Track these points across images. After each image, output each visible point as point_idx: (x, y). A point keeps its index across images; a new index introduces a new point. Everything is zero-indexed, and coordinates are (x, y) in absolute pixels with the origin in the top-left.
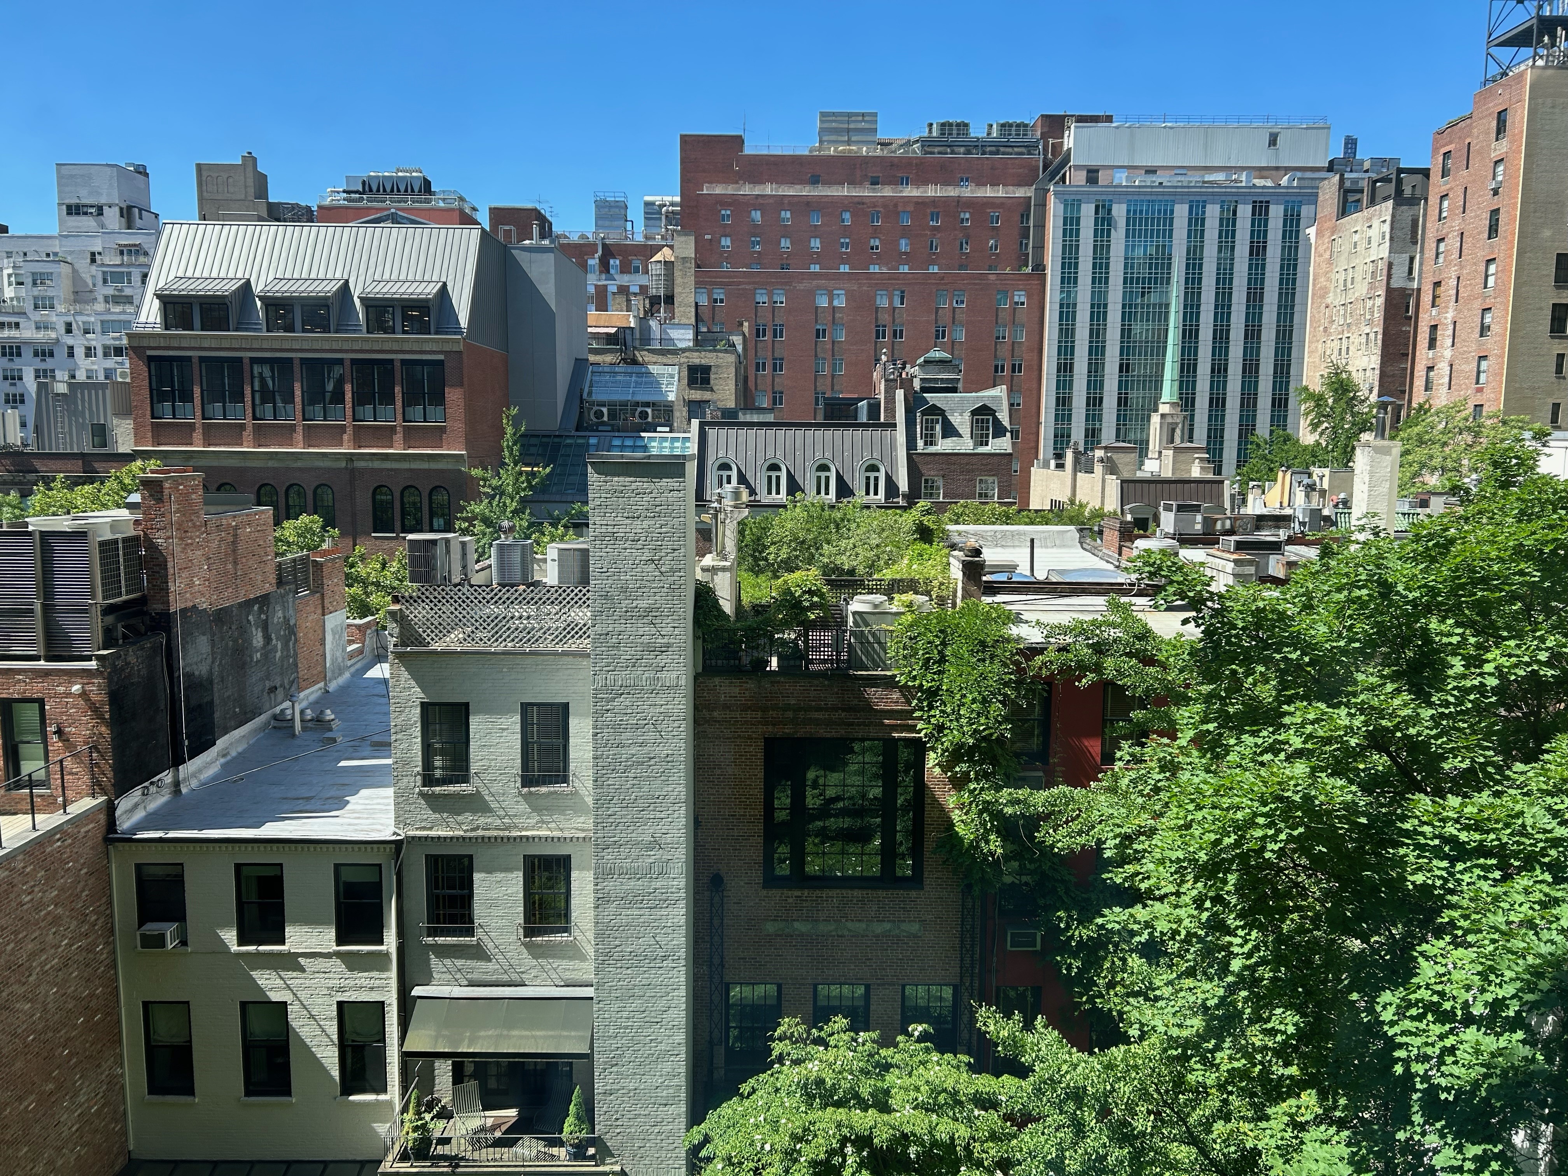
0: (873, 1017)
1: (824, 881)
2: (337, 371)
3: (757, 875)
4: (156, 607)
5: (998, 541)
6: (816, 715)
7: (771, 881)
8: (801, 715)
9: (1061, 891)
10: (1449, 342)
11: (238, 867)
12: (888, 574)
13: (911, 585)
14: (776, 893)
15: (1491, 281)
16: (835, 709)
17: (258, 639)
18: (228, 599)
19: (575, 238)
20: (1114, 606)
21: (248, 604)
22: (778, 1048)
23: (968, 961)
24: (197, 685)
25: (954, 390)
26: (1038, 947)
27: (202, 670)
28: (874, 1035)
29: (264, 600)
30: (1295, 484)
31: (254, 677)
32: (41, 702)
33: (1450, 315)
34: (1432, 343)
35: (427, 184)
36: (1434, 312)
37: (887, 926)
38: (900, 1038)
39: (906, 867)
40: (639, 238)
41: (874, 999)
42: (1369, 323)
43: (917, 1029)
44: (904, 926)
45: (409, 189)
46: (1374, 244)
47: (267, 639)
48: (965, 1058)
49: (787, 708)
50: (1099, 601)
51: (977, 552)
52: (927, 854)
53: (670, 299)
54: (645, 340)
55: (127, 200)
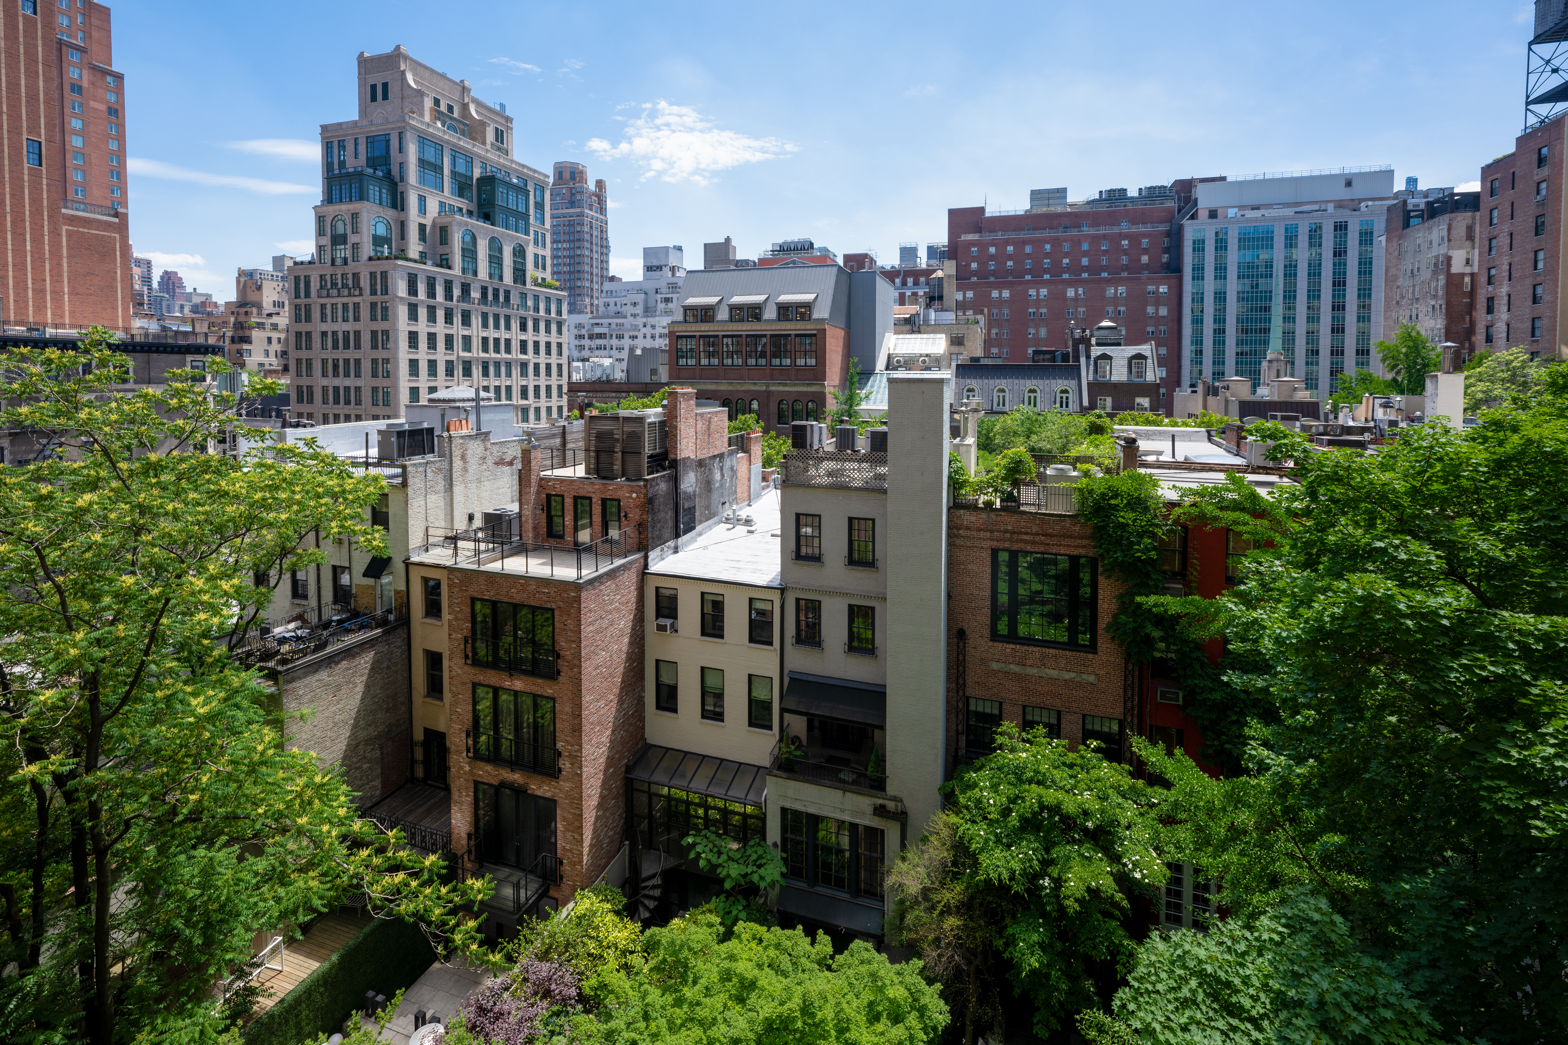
0: (1063, 732)
1: (1030, 641)
2: (764, 340)
3: (987, 632)
4: (671, 456)
5: (1148, 436)
6: (1025, 537)
7: (995, 636)
8: (1015, 536)
9: (1197, 666)
10: (1505, 308)
11: (703, 594)
12: (1074, 453)
13: (1089, 459)
14: (999, 645)
15: (1541, 265)
16: (1037, 534)
17: (718, 476)
18: (704, 454)
19: (888, 268)
20: (1233, 480)
21: (715, 457)
22: (1000, 740)
23: (1129, 704)
24: (690, 497)
25: (1119, 344)
26: (1181, 702)
27: (690, 490)
28: (1065, 742)
29: (721, 456)
30: (1377, 406)
31: (715, 496)
32: (619, 501)
33: (1504, 290)
34: (1490, 310)
35: (812, 244)
36: (1490, 288)
37: (1073, 675)
38: (1082, 747)
39: (1084, 639)
40: (924, 266)
41: (1063, 721)
42: (1435, 297)
43: (1094, 744)
44: (1085, 676)
45: (803, 249)
46: (1435, 244)
47: (723, 476)
48: (1127, 767)
49: (1006, 531)
50: (1222, 476)
51: (1134, 441)
52: (1100, 632)
53: (941, 298)
54: (926, 321)
55: (672, 262)
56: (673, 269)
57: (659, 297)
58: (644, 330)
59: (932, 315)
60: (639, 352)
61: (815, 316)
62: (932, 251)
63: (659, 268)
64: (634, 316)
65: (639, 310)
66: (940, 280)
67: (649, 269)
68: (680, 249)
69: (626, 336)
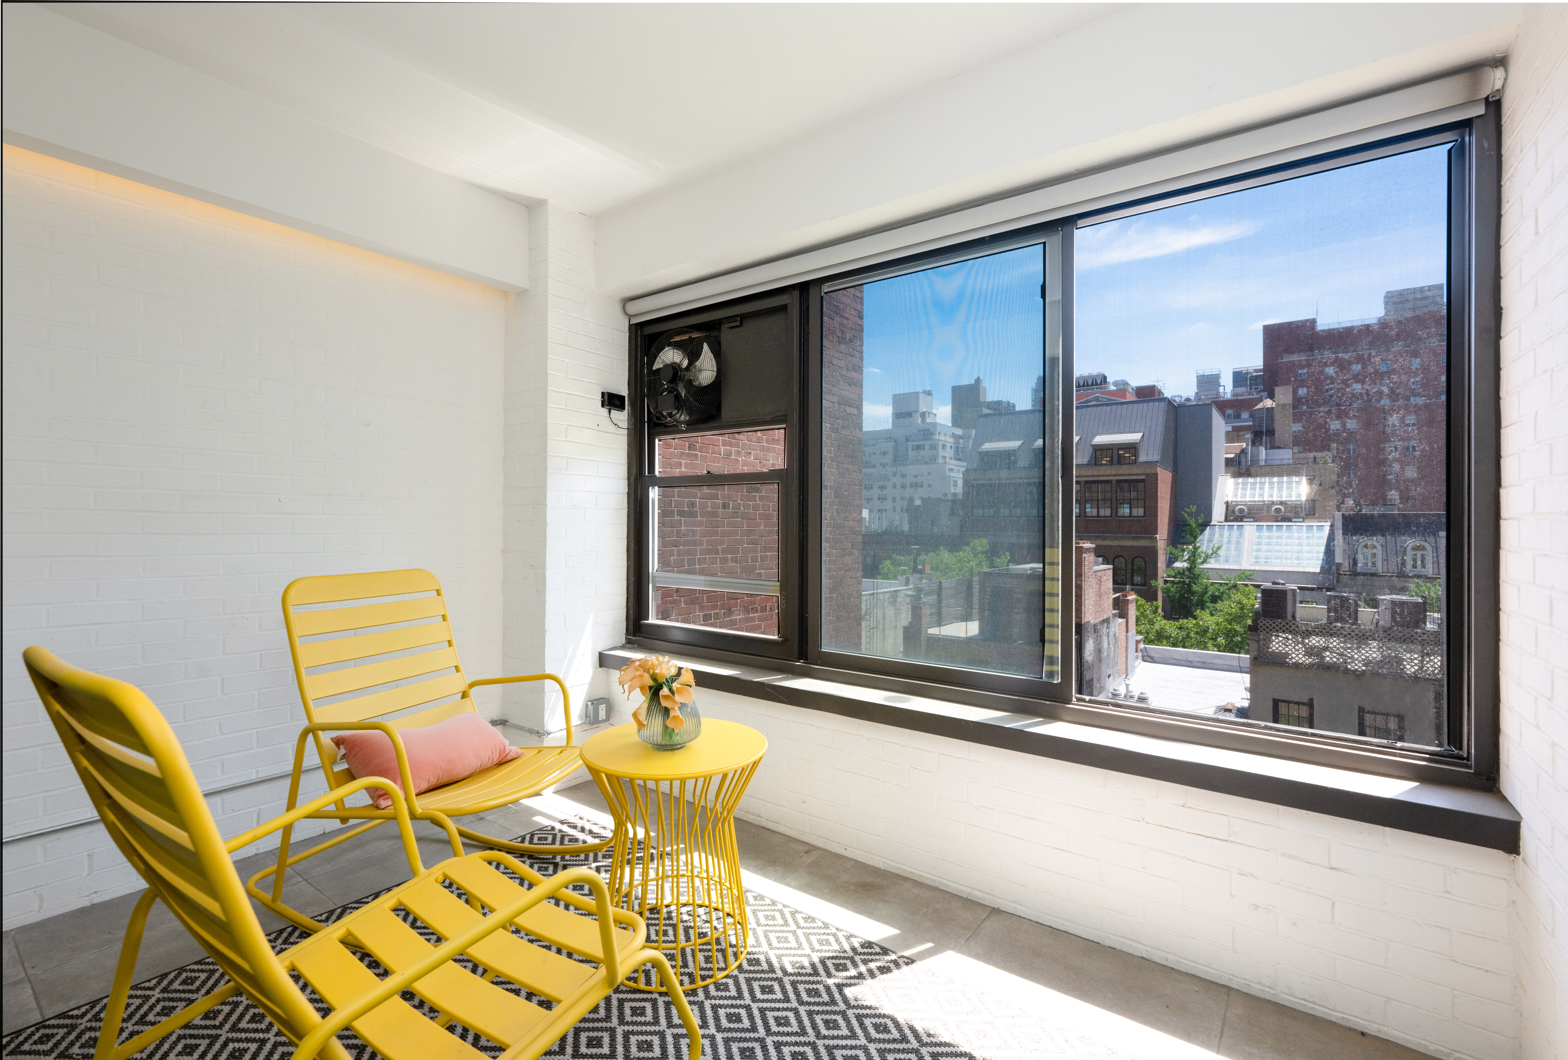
17: (1106, 644)
19: (1183, 400)
21: (1104, 621)
27: (1090, 659)
29: (1108, 621)
31: (1103, 667)
35: (1105, 378)
40: (1229, 396)
45: (1094, 383)
47: (1109, 644)
53: (1271, 432)
54: (1255, 461)
55: (923, 408)
56: (923, 415)
57: (910, 444)
58: (894, 480)
59: (1263, 452)
60: (918, 502)
61: (1142, 458)
62: (1239, 378)
63: (909, 415)
64: (883, 465)
65: (889, 459)
66: (1270, 410)
67: (898, 415)
68: (929, 393)
69: (875, 486)
